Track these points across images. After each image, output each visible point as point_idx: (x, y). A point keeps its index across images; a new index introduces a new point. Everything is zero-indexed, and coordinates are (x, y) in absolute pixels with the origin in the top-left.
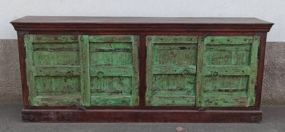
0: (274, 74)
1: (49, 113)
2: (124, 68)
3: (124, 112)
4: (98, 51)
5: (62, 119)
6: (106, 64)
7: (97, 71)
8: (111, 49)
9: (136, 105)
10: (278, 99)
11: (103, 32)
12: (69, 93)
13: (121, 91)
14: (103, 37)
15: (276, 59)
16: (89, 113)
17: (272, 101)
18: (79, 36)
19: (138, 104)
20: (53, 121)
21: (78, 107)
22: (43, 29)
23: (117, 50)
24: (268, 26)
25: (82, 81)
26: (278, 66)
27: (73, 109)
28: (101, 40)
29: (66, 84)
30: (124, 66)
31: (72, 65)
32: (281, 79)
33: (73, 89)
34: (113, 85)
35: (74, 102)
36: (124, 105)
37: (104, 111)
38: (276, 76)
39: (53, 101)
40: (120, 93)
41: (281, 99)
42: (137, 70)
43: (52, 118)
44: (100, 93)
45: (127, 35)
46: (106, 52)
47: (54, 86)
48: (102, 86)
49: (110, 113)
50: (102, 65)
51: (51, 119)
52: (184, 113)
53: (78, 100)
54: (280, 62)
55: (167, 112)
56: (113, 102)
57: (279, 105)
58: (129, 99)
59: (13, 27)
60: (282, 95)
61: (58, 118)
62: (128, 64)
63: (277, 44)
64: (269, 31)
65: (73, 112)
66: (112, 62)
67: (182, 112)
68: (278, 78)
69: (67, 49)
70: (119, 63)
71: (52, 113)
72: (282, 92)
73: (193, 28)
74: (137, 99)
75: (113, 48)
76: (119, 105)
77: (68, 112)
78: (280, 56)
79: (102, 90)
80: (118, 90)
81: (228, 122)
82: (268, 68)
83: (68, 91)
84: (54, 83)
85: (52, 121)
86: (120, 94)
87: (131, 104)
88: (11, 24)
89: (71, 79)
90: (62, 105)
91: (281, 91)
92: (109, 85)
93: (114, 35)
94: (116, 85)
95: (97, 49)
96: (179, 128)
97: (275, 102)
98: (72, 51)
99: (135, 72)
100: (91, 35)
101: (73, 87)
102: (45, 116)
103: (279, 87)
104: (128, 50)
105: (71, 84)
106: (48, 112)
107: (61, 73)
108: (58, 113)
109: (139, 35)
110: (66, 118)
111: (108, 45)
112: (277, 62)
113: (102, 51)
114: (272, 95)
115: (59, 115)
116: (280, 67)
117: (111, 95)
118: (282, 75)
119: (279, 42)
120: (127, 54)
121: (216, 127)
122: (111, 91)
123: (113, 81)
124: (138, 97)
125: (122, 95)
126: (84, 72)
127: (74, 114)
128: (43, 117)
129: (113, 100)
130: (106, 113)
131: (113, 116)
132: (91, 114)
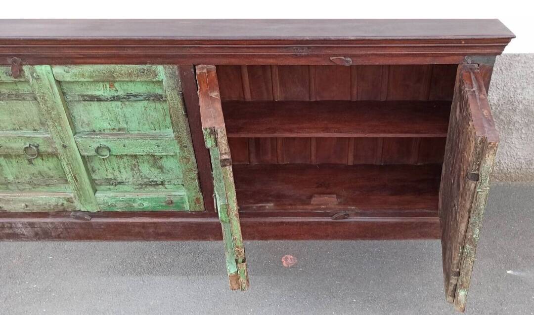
0: (509, 123)
1: (13, 224)
2: (154, 137)
3: (174, 223)
4: (87, 101)
5: (44, 235)
6: (114, 129)
7: (95, 145)
8: (116, 94)
9: (198, 209)
10: (512, 171)
11: (83, 58)
12: (48, 185)
13: (162, 182)
14: (88, 69)
15: (519, 91)
16: (100, 224)
17: (499, 173)
18: (26, 68)
19: (202, 207)
21: (72, 213)
23: (132, 98)
25: (65, 166)
26: (521, 106)
27: (64, 217)
28: (83, 76)
29: (33, 169)
30: (158, 131)
31: (35, 130)
32: (524, 132)
33: (52, 177)
34: (139, 170)
35: (60, 204)
36: (171, 209)
38: (514, 126)
39: (14, 203)
40: (160, 184)
41: (518, 171)
42: (187, 142)
43: (23, 235)
44: (116, 185)
45: (145, 63)
46: (106, 101)
47: (9, 172)
48: (117, 173)
49: (144, 225)
50: (104, 130)
51: (22, 236)
52: (303, 223)
53: (69, 200)
54: (527, 97)
55: (265, 223)
56: (146, 204)
57: (512, 181)
58: (182, 199)
60: (521, 163)
61: (37, 234)
62: (166, 127)
63: (524, 58)
65: (63, 223)
66: (127, 123)
67: (297, 222)
68: (517, 130)
69: (9, 96)
70: (144, 124)
71: (20, 225)
72: (522, 157)
73: (309, 48)
74: (198, 199)
75: (121, 93)
76: (160, 209)
77: (52, 223)
78: (529, 84)
79: (119, 180)
80: (155, 179)
81: (395, 238)
82: (497, 111)
83: (43, 181)
84: (6, 167)
85: (24, 239)
86: (160, 186)
87: (187, 207)
89: (43, 159)
90: (36, 210)
91: (520, 155)
92: (132, 169)
93: (113, 64)
94: (146, 169)
95: (83, 96)
96: (286, 259)
97: (505, 175)
98: (24, 99)
99: (183, 147)
100: (56, 64)
101: (52, 175)
102: (7, 231)
103: (517, 147)
104: (158, 98)
105: (46, 169)
106: (10, 223)
107: (11, 148)
108: (32, 225)
109: (176, 64)
111: (108, 86)
112: (520, 97)
113: (98, 101)
114: (501, 163)
115: (36, 229)
116: (525, 108)
117: (142, 188)
118: (527, 125)
119: (529, 54)
120: (159, 106)
122: (139, 182)
123: (137, 162)
124: (200, 195)
125: (166, 188)
126: (65, 147)
127: (67, 228)
129: (146, 200)
130: (134, 225)
131: (151, 230)
132: (103, 227)
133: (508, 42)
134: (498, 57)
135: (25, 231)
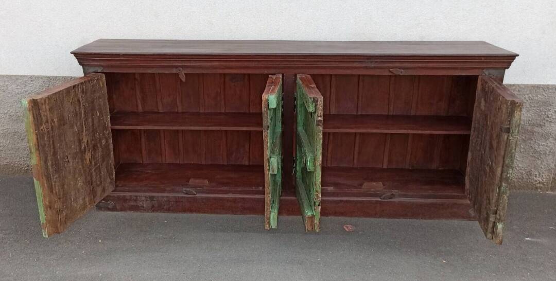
1: (138, 198)
5: (158, 207)
10: (515, 180)
11: (223, 69)
20: (145, 210)
22: (124, 63)
24: (508, 59)
27: (176, 192)
32: (522, 147)
37: (226, 196)
41: (520, 180)
43: (143, 207)
49: (235, 201)
51: (141, 208)
52: (357, 202)
55: (328, 201)
59: (76, 60)
60: (522, 174)
61: (153, 206)
63: (518, 88)
64: (508, 68)
65: (175, 197)
67: (353, 201)
71: (143, 198)
72: (523, 169)
73: (376, 62)
77: (167, 197)
85: (142, 211)
88: (73, 55)
91: (521, 166)
96: (347, 227)
102: (132, 204)
103: (518, 159)
106: (136, 196)
108: (152, 198)
110: (165, 207)
115: (153, 202)
119: (521, 85)
121: (410, 227)
127: (178, 201)
128: (129, 204)
130: (228, 200)
131: (240, 205)
132: (204, 201)
133: (513, 60)
134: (506, 70)
135: (145, 204)
